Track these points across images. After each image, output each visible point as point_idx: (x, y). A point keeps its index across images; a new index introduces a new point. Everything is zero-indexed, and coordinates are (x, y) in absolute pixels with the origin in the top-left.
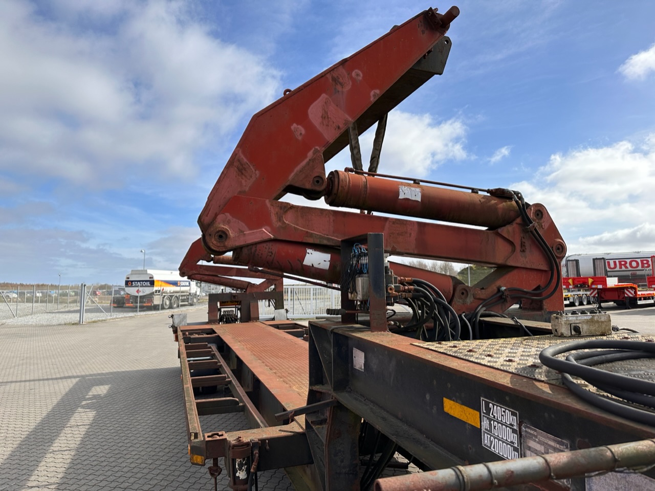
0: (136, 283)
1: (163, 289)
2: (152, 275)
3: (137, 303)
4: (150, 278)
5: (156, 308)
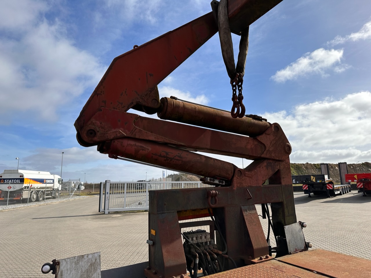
0: (8, 180)
1: (32, 186)
2: (23, 174)
3: (7, 197)
4: (20, 176)
5: (24, 201)
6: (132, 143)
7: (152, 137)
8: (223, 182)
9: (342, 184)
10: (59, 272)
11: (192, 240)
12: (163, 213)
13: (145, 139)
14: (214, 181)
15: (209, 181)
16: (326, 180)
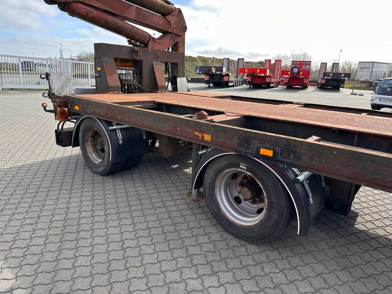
6: (84, 6)
7: (97, 5)
8: (142, 45)
9: (237, 78)
10: (51, 80)
11: (122, 77)
12: (105, 57)
13: (92, 5)
14: (136, 43)
15: (133, 42)
16: (224, 73)
